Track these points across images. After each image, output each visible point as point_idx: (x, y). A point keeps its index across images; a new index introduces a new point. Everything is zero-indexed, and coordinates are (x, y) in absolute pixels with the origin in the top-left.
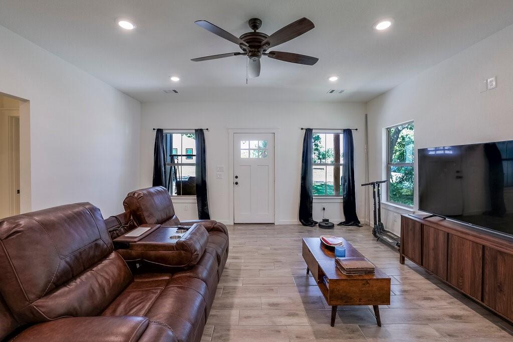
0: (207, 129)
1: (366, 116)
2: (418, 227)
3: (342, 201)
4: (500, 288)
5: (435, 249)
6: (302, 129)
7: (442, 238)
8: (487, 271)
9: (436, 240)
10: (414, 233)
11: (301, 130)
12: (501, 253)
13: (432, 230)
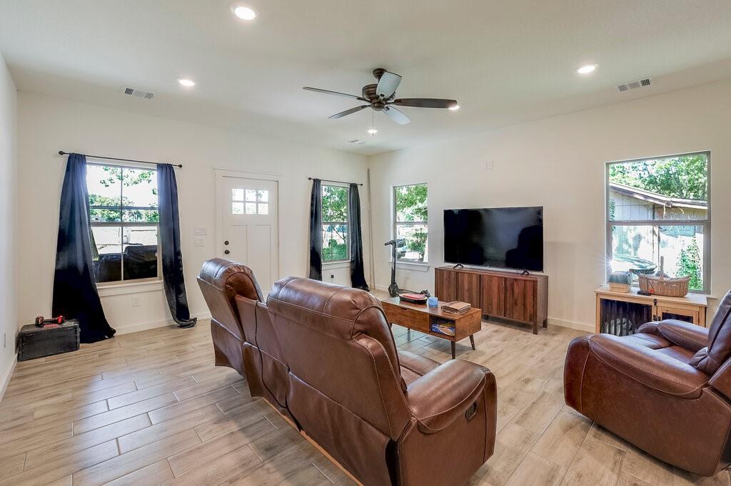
0: (180, 166)
1: (368, 170)
2: (453, 275)
3: (349, 265)
4: (516, 303)
5: (470, 289)
6: (310, 179)
7: (475, 279)
8: (508, 295)
9: (470, 282)
10: (449, 281)
11: (307, 180)
12: (516, 280)
13: (466, 276)
